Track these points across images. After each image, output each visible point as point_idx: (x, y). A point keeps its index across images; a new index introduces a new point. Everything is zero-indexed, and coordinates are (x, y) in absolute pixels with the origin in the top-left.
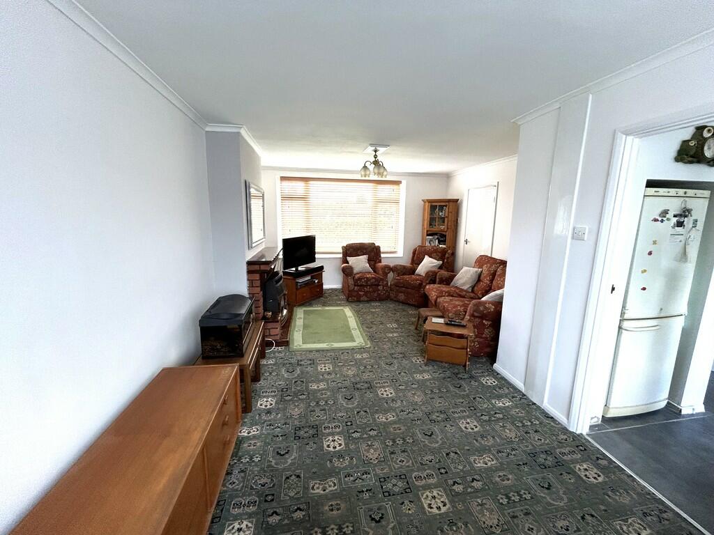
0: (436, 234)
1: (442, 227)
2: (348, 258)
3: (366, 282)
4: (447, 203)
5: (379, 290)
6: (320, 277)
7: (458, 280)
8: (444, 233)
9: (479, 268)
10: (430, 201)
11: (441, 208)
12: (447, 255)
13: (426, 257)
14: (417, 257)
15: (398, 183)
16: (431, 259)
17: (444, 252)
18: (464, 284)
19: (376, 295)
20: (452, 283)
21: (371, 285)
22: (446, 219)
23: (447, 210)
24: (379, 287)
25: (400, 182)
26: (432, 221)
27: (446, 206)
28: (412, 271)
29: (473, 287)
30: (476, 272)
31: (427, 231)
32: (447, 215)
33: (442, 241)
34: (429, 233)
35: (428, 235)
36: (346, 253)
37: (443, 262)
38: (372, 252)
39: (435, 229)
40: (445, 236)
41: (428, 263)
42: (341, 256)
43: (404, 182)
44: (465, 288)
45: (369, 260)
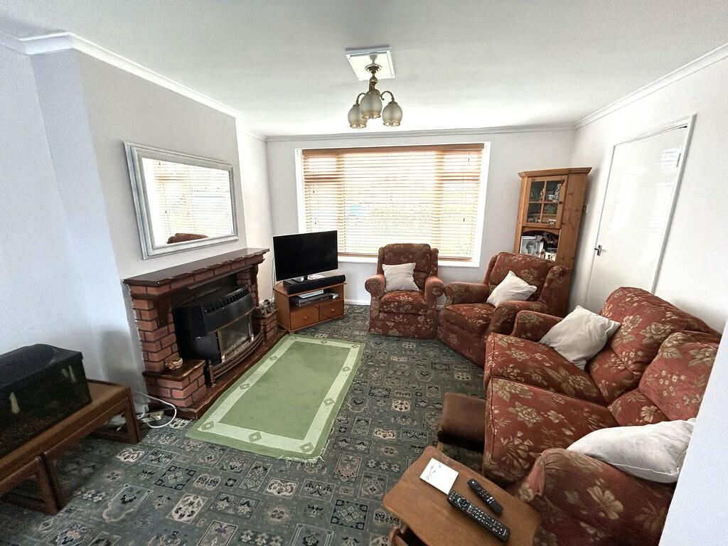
0: (540, 233)
1: (552, 221)
2: (385, 267)
3: (398, 307)
4: (564, 177)
5: (418, 322)
6: (340, 291)
7: (557, 335)
8: (555, 233)
9: (612, 318)
10: (531, 175)
11: (552, 187)
12: (549, 276)
13: (511, 274)
14: (495, 273)
15: (478, 147)
16: (518, 279)
17: (545, 267)
18: (569, 348)
19: (413, 329)
20: (544, 339)
21: (406, 314)
22: (560, 207)
23: (563, 188)
24: (419, 318)
25: (481, 146)
26: (533, 211)
27: (562, 182)
28: (481, 295)
29: (590, 361)
30: (603, 327)
31: (523, 227)
32: (562, 200)
33: (552, 246)
34: (526, 230)
35: (524, 234)
36: (384, 259)
37: (540, 287)
38: (424, 259)
39: (538, 224)
40: (557, 237)
41: (511, 288)
42: (376, 260)
43: (488, 145)
44: (571, 357)
45: (416, 271)
